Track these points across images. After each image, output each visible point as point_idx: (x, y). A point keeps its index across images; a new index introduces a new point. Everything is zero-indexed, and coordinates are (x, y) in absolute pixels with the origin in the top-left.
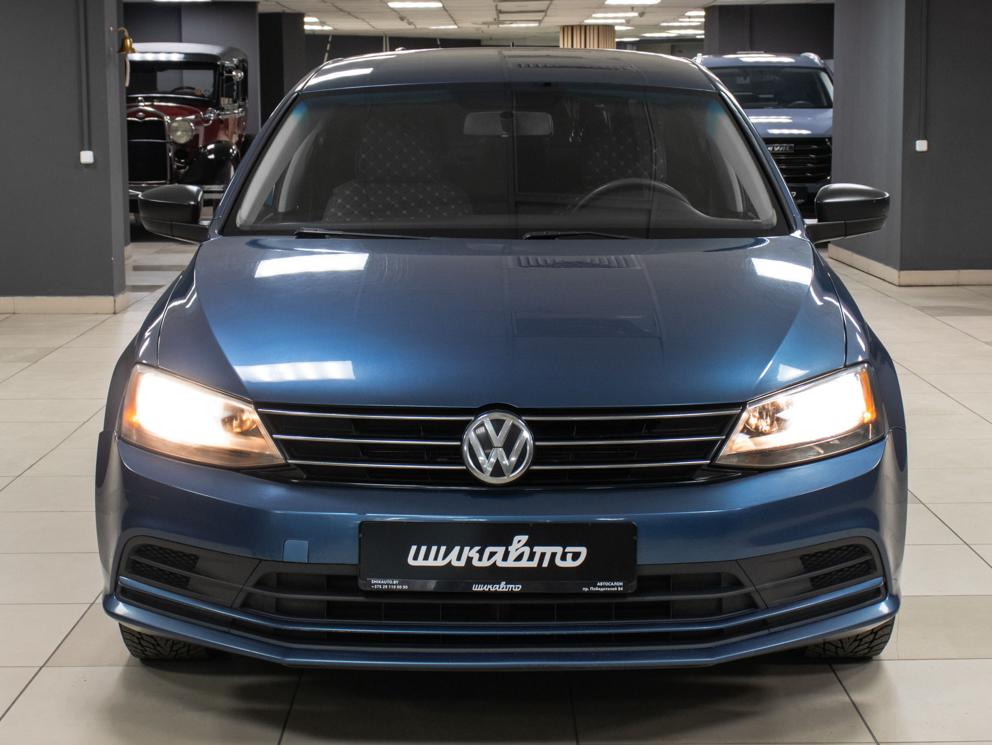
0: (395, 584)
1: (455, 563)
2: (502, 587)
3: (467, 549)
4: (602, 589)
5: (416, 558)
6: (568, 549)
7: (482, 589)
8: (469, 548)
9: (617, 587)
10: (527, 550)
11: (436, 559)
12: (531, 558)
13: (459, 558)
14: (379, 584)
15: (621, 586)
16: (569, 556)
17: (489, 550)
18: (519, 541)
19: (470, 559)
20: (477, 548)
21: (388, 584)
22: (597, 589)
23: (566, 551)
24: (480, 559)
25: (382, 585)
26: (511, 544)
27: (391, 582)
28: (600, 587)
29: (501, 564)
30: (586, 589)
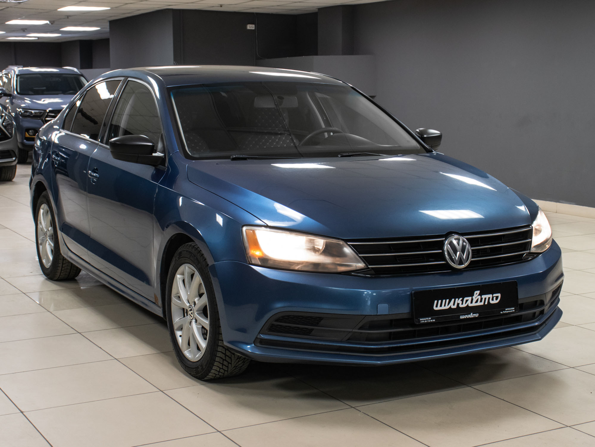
0: (429, 320)
1: (453, 307)
2: (471, 316)
3: (457, 299)
4: (507, 312)
5: (437, 306)
6: (494, 295)
7: (464, 318)
8: (458, 299)
9: (512, 310)
10: (479, 297)
11: (445, 306)
12: (481, 301)
13: (454, 305)
14: (423, 320)
15: (514, 310)
16: (495, 298)
17: (466, 299)
18: (477, 294)
19: (458, 304)
20: (461, 299)
21: (427, 320)
22: (506, 312)
23: (493, 296)
24: (462, 304)
25: (424, 320)
26: (473, 296)
27: (427, 319)
28: (506, 311)
29: (470, 305)
30: (502, 313)
